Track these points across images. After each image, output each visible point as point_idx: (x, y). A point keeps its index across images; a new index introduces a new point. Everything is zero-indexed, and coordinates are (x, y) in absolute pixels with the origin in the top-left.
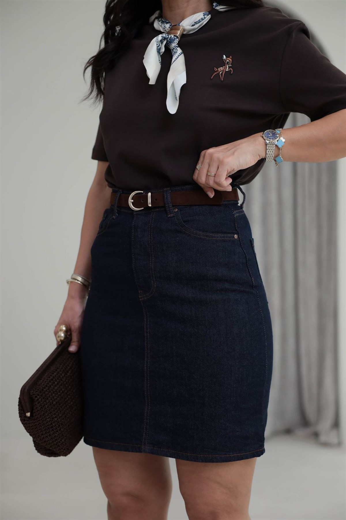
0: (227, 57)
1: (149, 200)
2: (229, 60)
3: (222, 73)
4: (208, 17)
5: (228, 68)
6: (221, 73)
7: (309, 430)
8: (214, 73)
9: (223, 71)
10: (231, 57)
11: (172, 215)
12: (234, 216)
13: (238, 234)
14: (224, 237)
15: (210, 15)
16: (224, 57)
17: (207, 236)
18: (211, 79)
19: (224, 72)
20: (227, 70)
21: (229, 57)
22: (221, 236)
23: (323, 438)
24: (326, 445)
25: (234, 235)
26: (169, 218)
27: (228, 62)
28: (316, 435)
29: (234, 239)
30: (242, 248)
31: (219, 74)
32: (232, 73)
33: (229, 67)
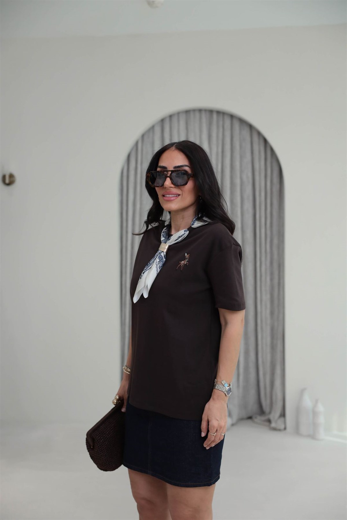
0: (187, 254)
4: (188, 232)
8: (179, 265)
9: (183, 264)
10: (189, 255)
16: (186, 254)
18: (177, 270)
20: (185, 263)
24: (275, 429)
27: (187, 258)
28: (269, 421)
31: (181, 265)
32: (188, 264)
33: (187, 261)
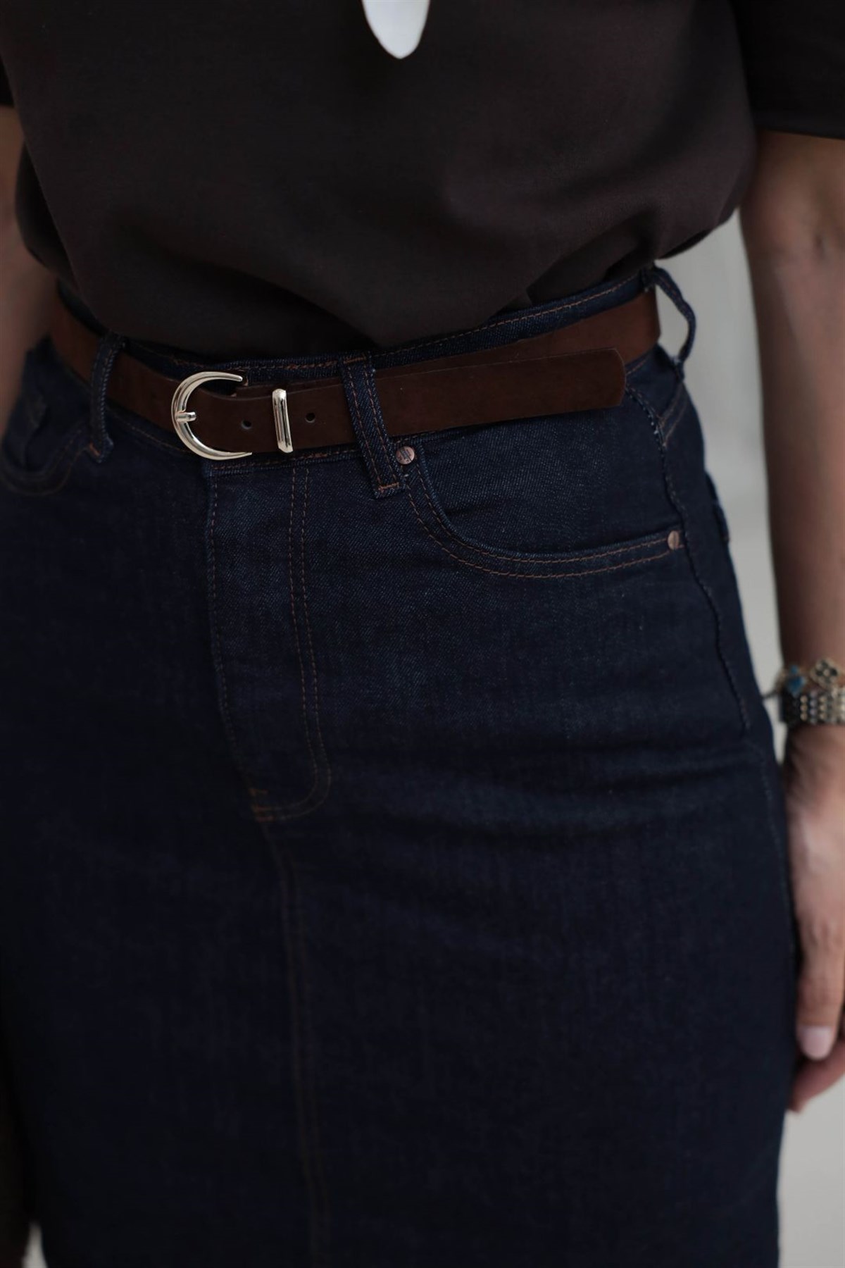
1: (283, 421)
11: (393, 486)
12: (659, 445)
13: (680, 525)
14: (626, 558)
17: (556, 569)
22: (614, 556)
25: (667, 536)
26: (381, 499)
29: (667, 553)
30: (697, 580)
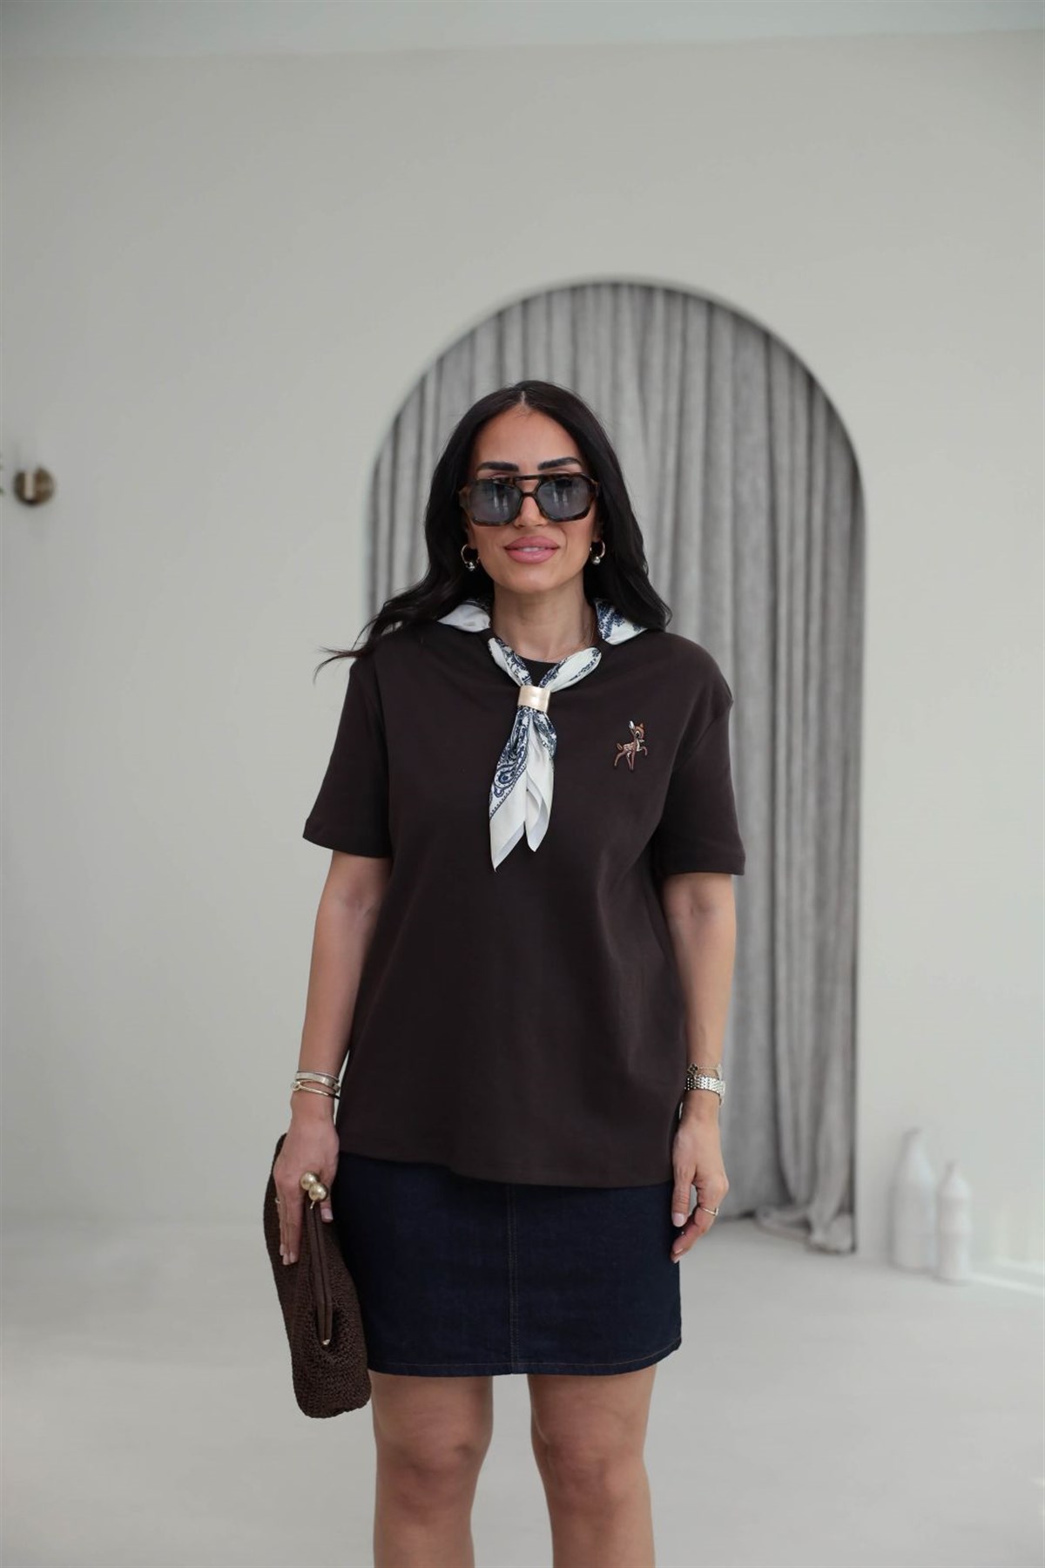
0: (635, 725)
2: (640, 730)
3: (630, 755)
4: (599, 658)
5: (638, 746)
6: (628, 754)
7: (792, 1216)
8: (617, 754)
9: (632, 751)
10: (641, 725)
15: (600, 654)
16: (632, 723)
18: (615, 768)
19: (634, 753)
20: (638, 750)
21: (639, 726)
23: (818, 1237)
27: (638, 735)
28: (807, 1225)
31: (625, 755)
32: (646, 754)
33: (641, 745)
